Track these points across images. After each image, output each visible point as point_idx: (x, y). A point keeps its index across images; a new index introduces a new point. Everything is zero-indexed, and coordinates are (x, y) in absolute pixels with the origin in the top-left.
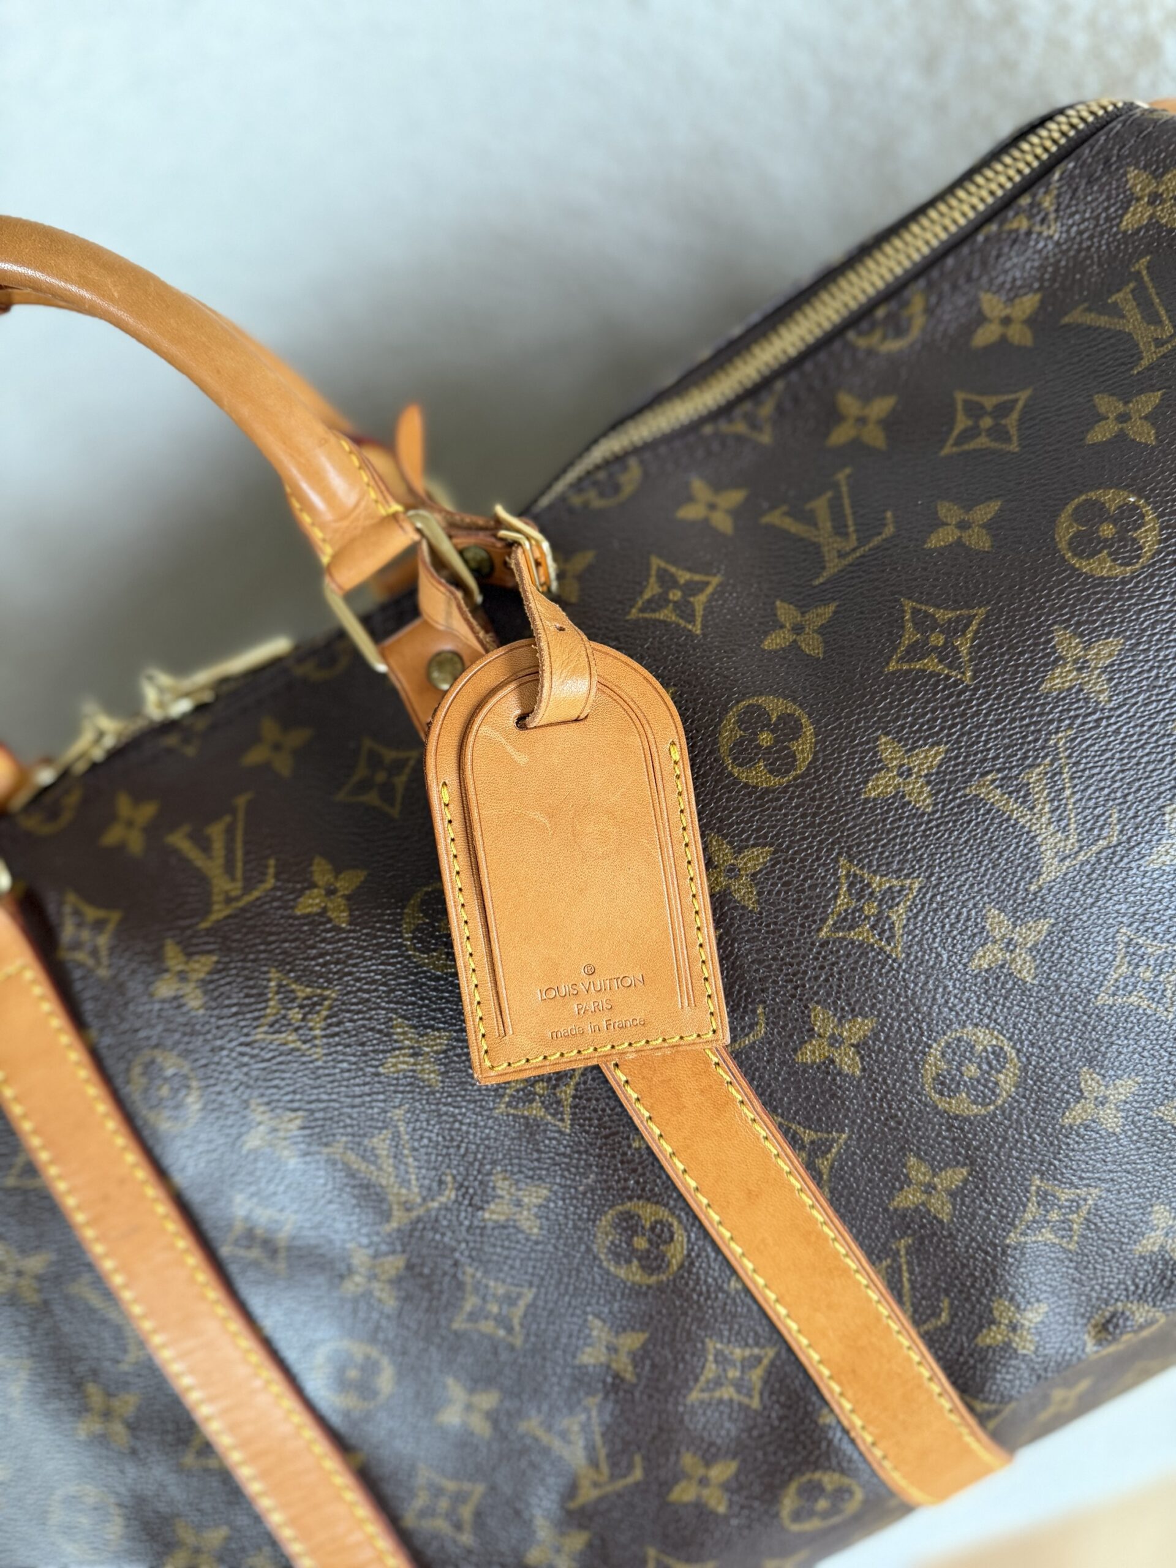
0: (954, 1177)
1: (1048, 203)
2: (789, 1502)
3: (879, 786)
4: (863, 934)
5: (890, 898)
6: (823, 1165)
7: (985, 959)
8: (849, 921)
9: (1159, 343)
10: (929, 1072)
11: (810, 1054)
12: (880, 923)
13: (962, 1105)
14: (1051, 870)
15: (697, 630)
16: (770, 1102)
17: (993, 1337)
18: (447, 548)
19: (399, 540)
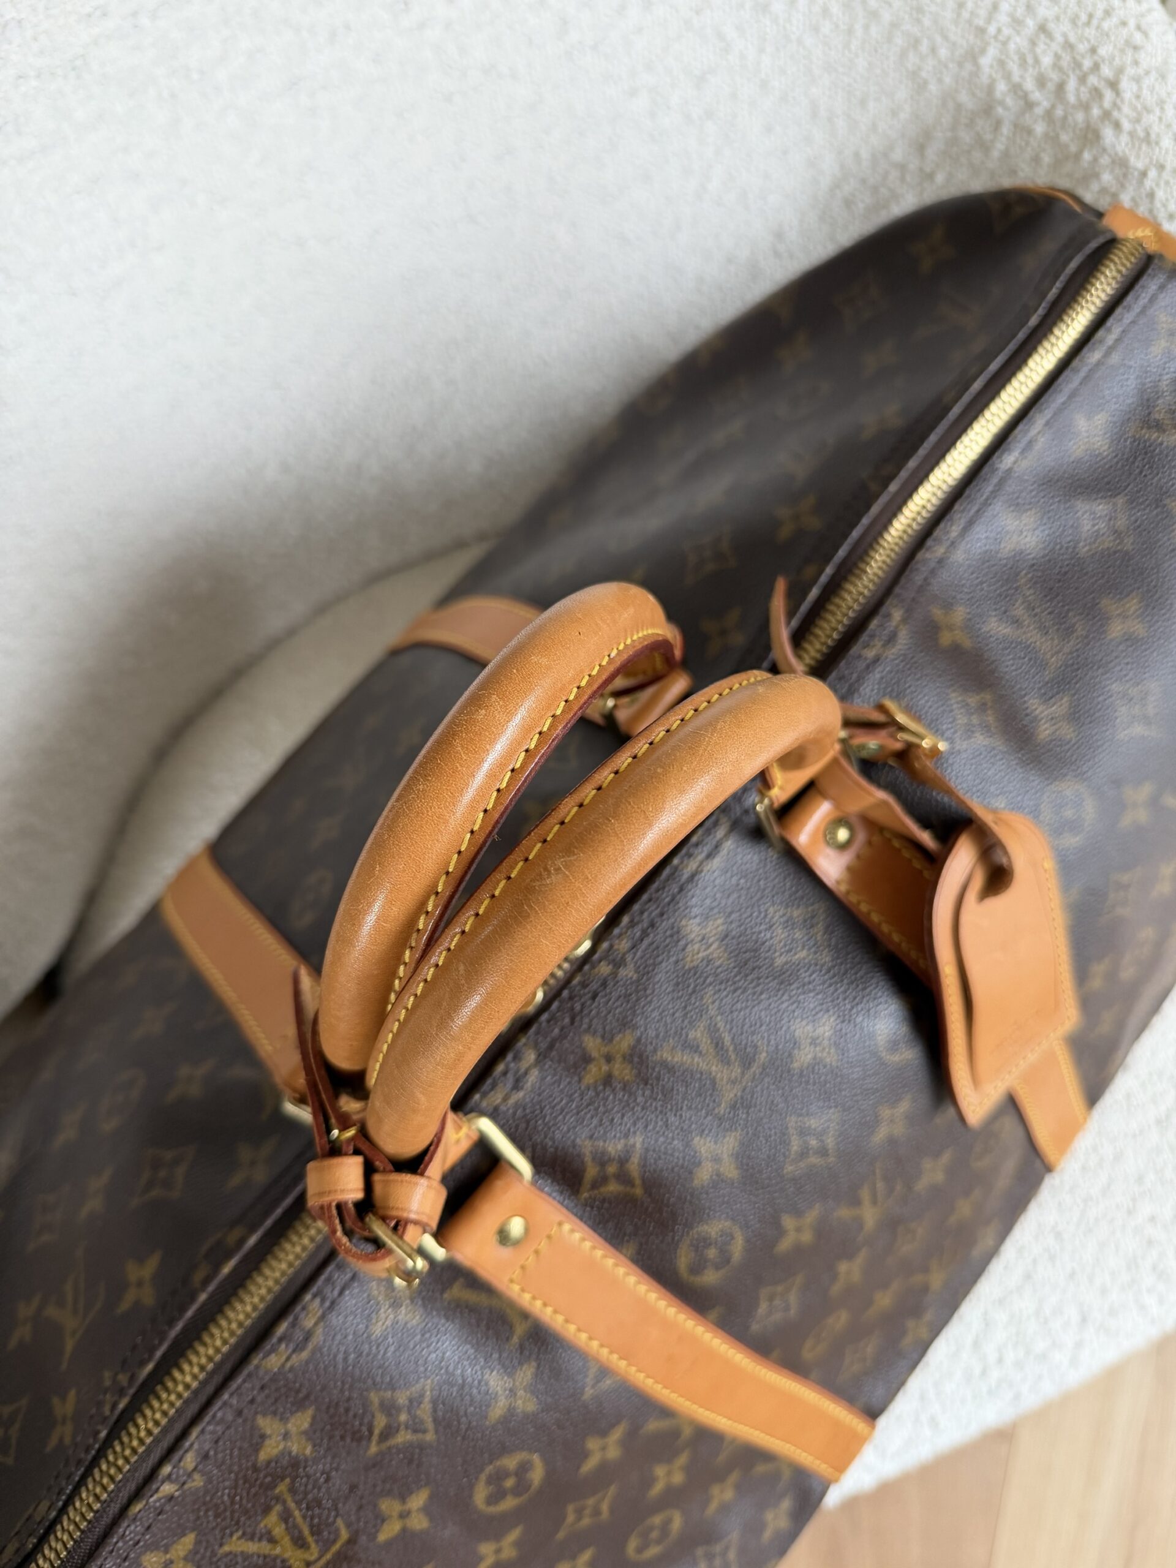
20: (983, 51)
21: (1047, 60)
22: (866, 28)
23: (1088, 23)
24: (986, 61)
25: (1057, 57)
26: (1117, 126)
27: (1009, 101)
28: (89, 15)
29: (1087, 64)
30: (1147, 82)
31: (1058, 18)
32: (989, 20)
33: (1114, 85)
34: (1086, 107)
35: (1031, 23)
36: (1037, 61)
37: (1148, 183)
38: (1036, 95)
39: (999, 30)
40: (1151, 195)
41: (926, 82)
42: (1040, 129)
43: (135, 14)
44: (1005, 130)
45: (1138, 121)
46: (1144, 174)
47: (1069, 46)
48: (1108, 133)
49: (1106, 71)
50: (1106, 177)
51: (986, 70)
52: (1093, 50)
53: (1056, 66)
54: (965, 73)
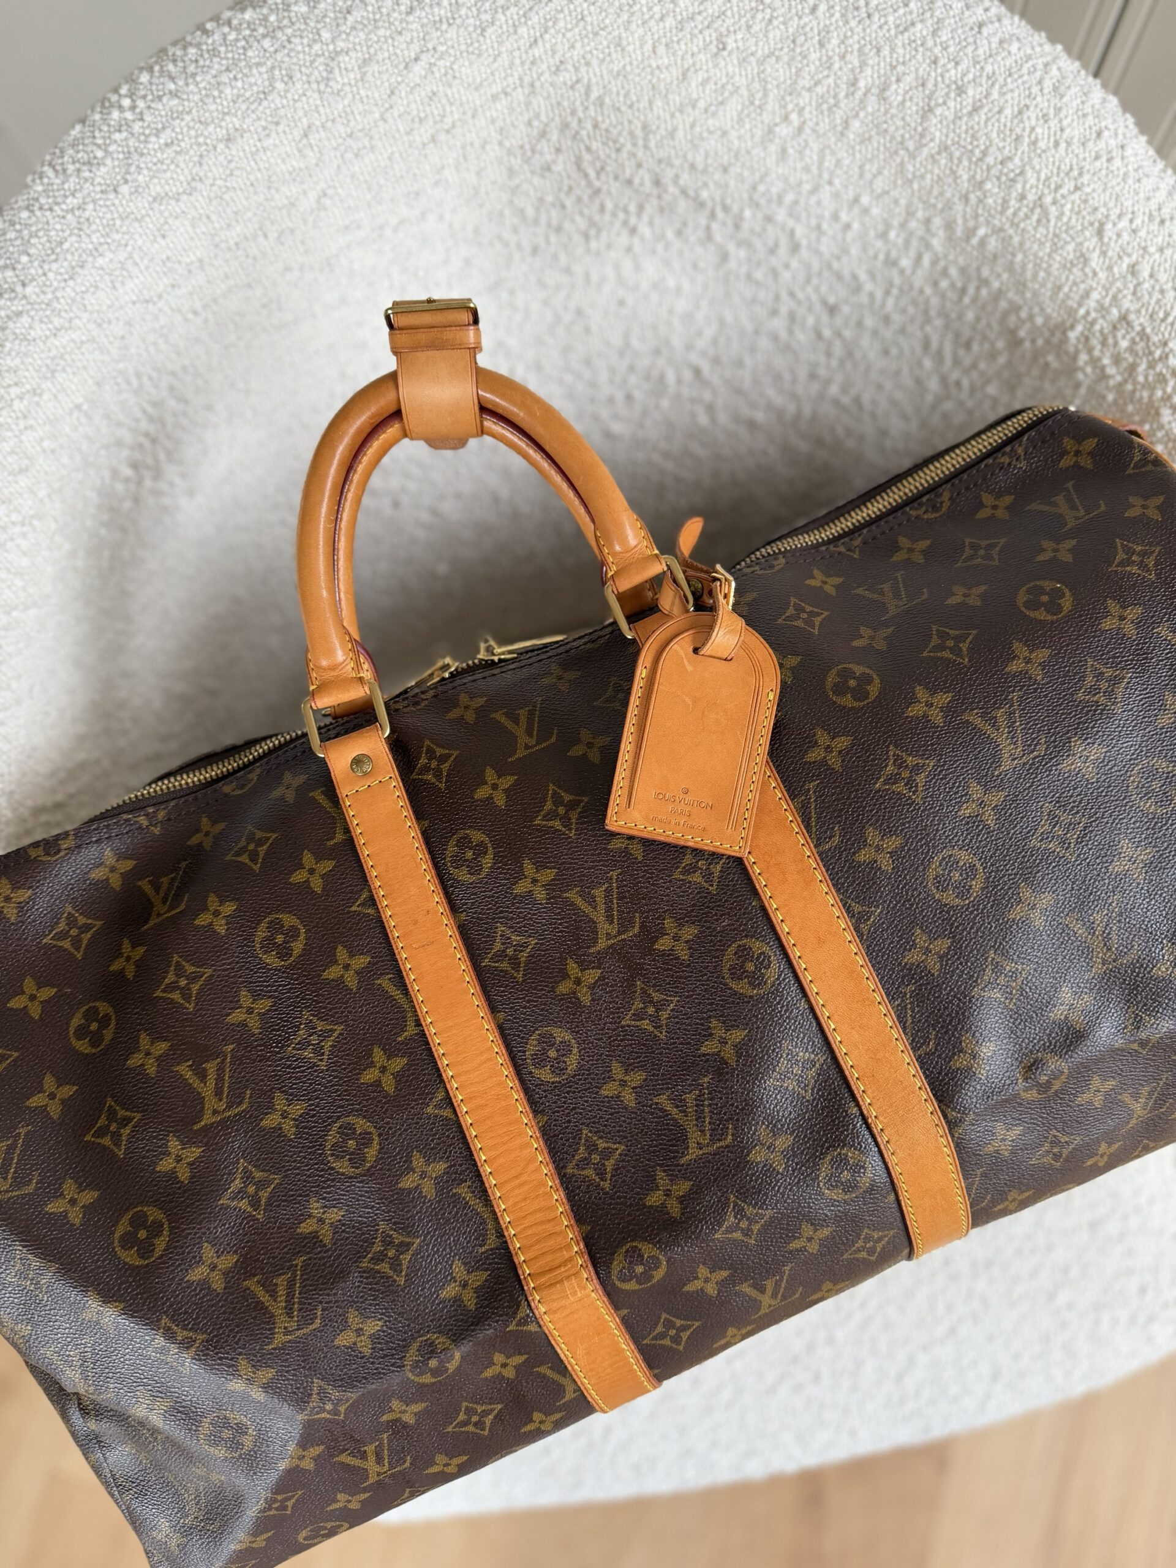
0: (942, 945)
1: (1020, 451)
2: (823, 1173)
3: (915, 710)
4: (900, 787)
5: (917, 770)
6: (865, 928)
7: (967, 810)
8: (894, 779)
9: (1077, 518)
10: (931, 874)
11: (863, 856)
12: (910, 783)
13: (950, 898)
14: (1007, 764)
15: (816, 632)
16: (838, 886)
17: (960, 1062)
18: (681, 577)
19: (657, 568)
20: (1072, 327)
21: (1124, 344)
22: (978, 289)
23: (1163, 320)
24: (1073, 335)
25: (1133, 342)
27: (1089, 370)
28: (347, 228)
29: (1158, 353)
31: (1138, 311)
32: (1080, 305)
34: (1153, 389)
35: (1115, 312)
36: (1116, 344)
38: (1111, 370)
39: (1088, 313)
41: (1021, 342)
42: (1110, 397)
43: (381, 227)
44: (1083, 391)
47: (1143, 334)
51: (1073, 342)
52: (1165, 344)
53: (1131, 349)
54: (1055, 340)
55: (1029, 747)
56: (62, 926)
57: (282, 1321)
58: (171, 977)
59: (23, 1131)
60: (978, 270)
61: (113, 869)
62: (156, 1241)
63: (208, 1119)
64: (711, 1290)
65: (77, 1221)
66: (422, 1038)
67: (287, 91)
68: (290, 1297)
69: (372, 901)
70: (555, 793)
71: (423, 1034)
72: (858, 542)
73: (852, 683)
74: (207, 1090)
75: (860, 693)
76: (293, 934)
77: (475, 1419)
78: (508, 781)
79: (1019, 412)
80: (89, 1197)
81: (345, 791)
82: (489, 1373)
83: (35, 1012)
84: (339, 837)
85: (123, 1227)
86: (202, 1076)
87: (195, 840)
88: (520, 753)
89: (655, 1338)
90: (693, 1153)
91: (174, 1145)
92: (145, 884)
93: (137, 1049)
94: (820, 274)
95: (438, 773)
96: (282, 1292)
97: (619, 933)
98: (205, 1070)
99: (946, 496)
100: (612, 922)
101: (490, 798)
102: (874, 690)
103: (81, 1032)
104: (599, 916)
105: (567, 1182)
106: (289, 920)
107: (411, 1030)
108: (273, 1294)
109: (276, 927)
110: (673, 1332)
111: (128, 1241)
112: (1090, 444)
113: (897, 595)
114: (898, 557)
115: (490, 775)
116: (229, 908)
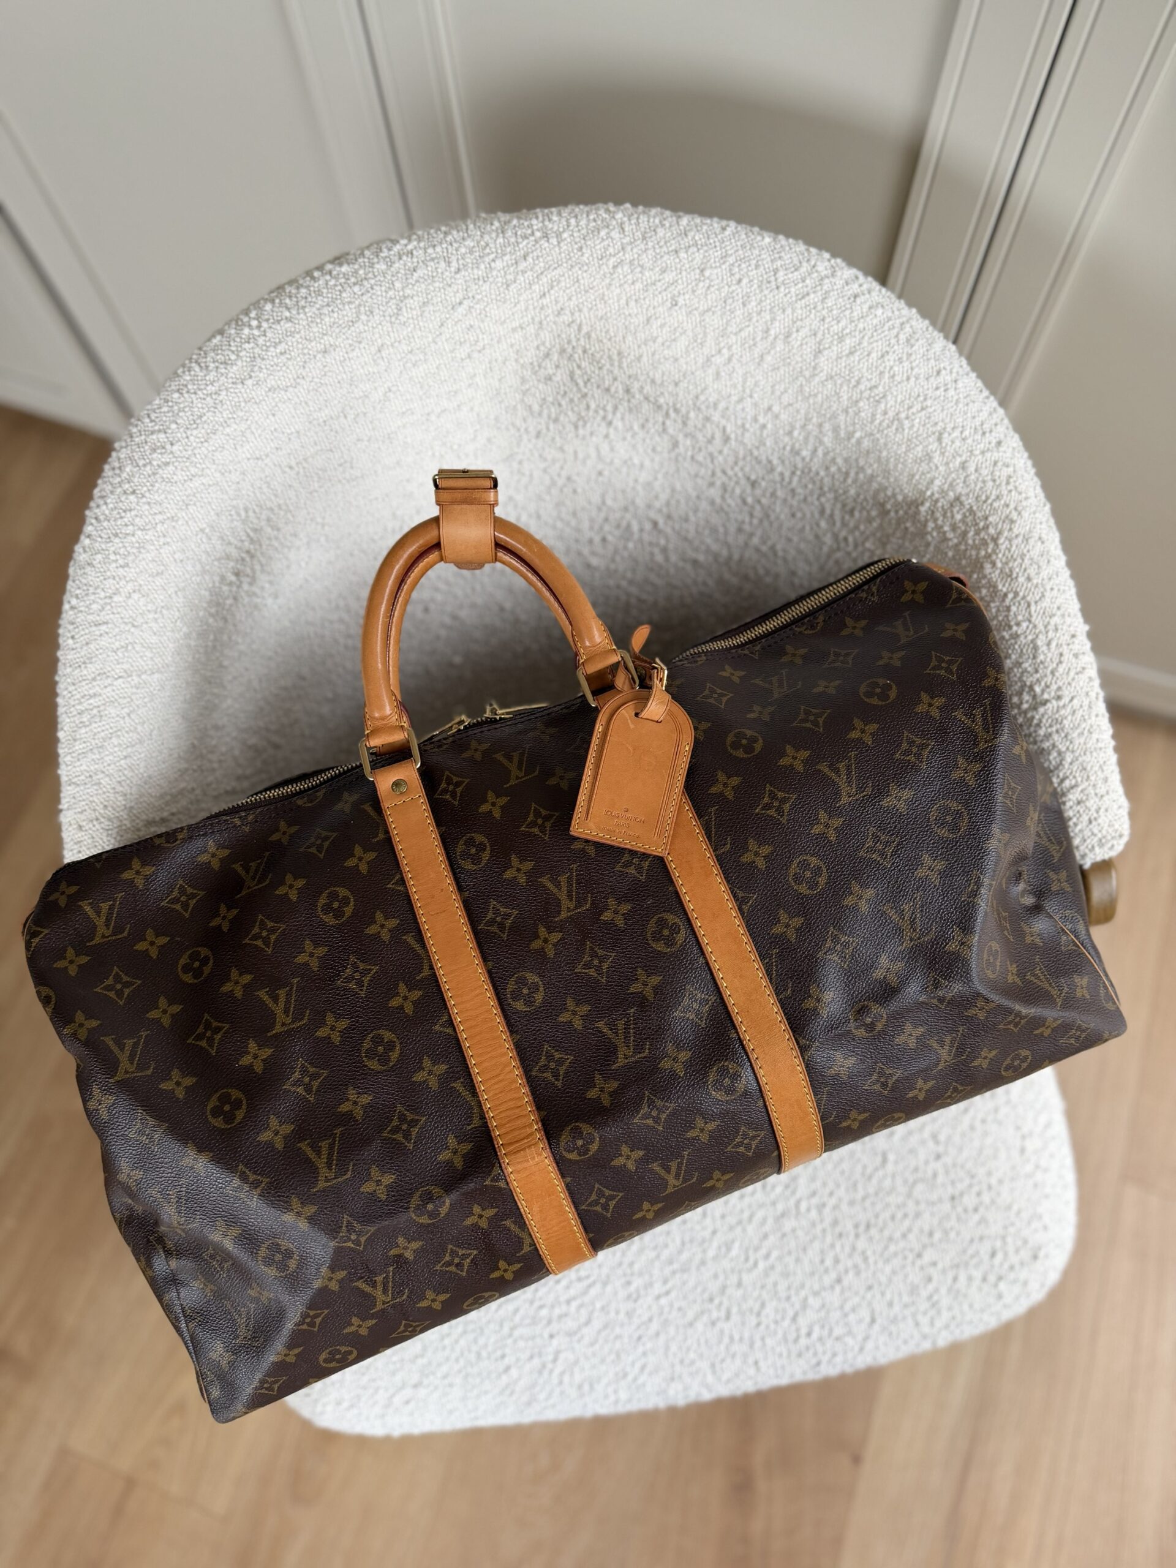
0: (798, 922)
1: (874, 589)
2: (712, 1077)
3: (784, 761)
4: (772, 812)
5: (784, 801)
6: (746, 908)
7: (817, 830)
8: (768, 807)
9: (907, 637)
10: (792, 872)
11: (746, 858)
12: (779, 810)
13: (803, 889)
14: (845, 800)
15: (723, 707)
16: (728, 878)
17: (809, 1004)
18: (631, 665)
19: (615, 659)
20: (922, 504)
21: (958, 517)
22: (857, 473)
23: (985, 502)
24: (923, 509)
25: (965, 516)
26: (994, 564)
27: (935, 534)
28: (404, 413)
29: (982, 524)
30: (1015, 542)
31: (968, 495)
32: (927, 489)
33: (995, 540)
34: (978, 549)
35: (951, 494)
36: (953, 517)
37: (1007, 602)
38: (950, 535)
39: (933, 494)
40: (1008, 609)
41: (888, 512)
42: (950, 554)
43: (428, 414)
44: (931, 548)
45: (1007, 563)
46: (1006, 595)
47: (971, 510)
48: (988, 568)
49: (992, 531)
50: (984, 591)
51: (924, 513)
52: (986, 518)
53: (963, 521)
54: (911, 512)
55: (860, 789)
56: (175, 893)
57: (324, 1172)
58: (256, 930)
59: (144, 1034)
60: (857, 460)
61: (214, 855)
62: (237, 1113)
63: (278, 1029)
64: (631, 1166)
65: (181, 1096)
66: (434, 978)
67: (368, 321)
68: (330, 1155)
69: (402, 881)
70: (535, 809)
71: (434, 975)
72: (758, 648)
73: (744, 742)
74: (278, 1010)
75: (749, 749)
76: (345, 901)
77: (457, 1260)
78: (502, 801)
79: (876, 562)
80: (189, 1081)
81: (386, 804)
82: (469, 1222)
83: (154, 953)
84: (381, 836)
85: (213, 1102)
86: (275, 999)
87: (275, 837)
88: (512, 782)
89: (590, 1205)
90: (621, 1061)
91: (252, 1046)
92: (237, 867)
93: (229, 980)
94: (744, 458)
95: (453, 794)
96: (325, 1153)
97: (576, 908)
98: (277, 995)
99: (821, 618)
100: (571, 900)
101: (490, 812)
102: (758, 747)
103: (187, 969)
104: (563, 896)
105: (532, 1082)
106: (343, 892)
107: (426, 972)
108: (319, 1153)
109: (333, 896)
110: (603, 1201)
111: (216, 1112)
112: (923, 586)
113: (781, 685)
114: (785, 659)
115: (491, 796)
116: (300, 883)
